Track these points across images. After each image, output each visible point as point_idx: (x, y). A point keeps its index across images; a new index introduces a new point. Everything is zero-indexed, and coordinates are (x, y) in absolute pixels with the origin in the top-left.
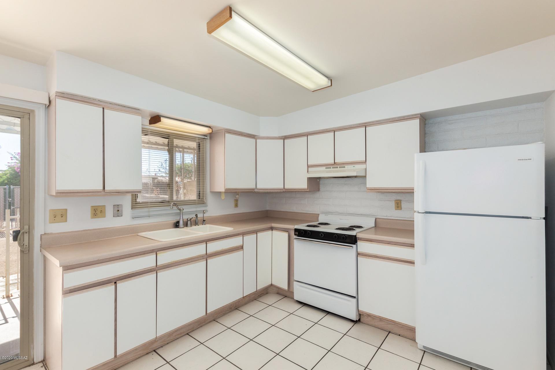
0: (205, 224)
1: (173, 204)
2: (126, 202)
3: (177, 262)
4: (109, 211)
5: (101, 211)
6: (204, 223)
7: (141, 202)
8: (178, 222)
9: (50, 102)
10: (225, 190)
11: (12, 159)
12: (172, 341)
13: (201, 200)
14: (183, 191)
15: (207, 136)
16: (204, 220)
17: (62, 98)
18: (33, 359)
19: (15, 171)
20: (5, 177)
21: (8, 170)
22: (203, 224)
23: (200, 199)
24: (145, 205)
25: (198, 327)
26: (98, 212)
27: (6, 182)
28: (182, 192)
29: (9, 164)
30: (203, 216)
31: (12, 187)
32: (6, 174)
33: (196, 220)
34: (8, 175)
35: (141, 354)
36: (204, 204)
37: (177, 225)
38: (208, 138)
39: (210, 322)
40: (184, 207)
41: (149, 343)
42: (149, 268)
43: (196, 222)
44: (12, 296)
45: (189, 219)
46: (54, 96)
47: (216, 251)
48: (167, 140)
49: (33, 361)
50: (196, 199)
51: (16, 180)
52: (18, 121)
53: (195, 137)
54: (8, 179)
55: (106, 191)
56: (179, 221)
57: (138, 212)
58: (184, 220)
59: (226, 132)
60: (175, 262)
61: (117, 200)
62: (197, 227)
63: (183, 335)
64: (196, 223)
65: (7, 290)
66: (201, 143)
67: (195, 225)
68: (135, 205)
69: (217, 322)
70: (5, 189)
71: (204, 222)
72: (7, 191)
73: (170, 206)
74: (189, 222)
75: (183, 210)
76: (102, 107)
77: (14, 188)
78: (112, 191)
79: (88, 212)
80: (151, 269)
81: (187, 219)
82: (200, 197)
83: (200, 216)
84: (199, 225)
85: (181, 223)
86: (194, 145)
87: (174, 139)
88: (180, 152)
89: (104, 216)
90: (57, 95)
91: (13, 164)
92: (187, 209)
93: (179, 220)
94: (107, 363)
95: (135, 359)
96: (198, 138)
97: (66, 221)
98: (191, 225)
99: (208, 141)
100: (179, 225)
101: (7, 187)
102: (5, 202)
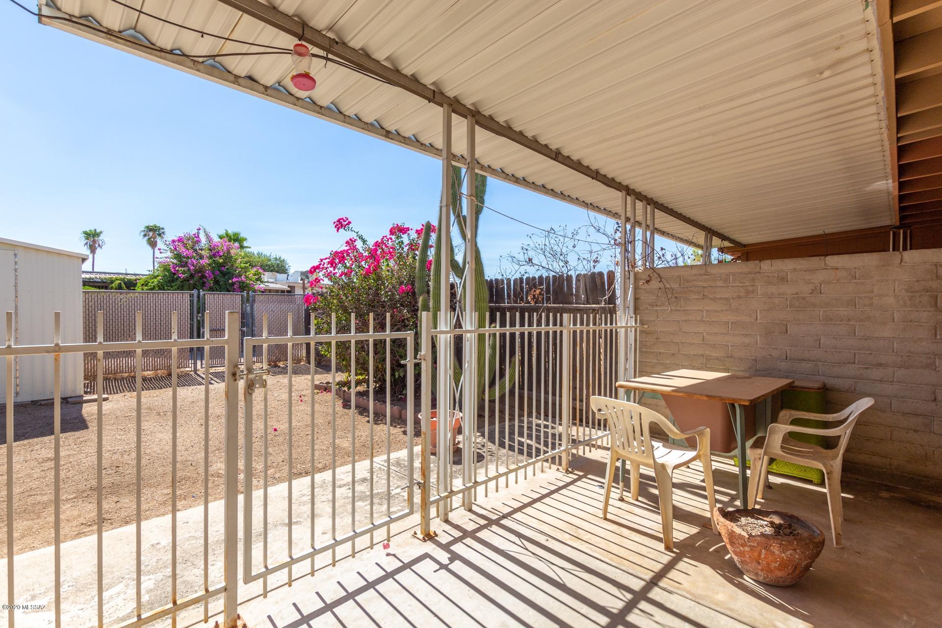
31: (201, 292)
44: (436, 535)
70: (191, 295)
72: (195, 299)
101: (195, 292)
102: (192, 319)
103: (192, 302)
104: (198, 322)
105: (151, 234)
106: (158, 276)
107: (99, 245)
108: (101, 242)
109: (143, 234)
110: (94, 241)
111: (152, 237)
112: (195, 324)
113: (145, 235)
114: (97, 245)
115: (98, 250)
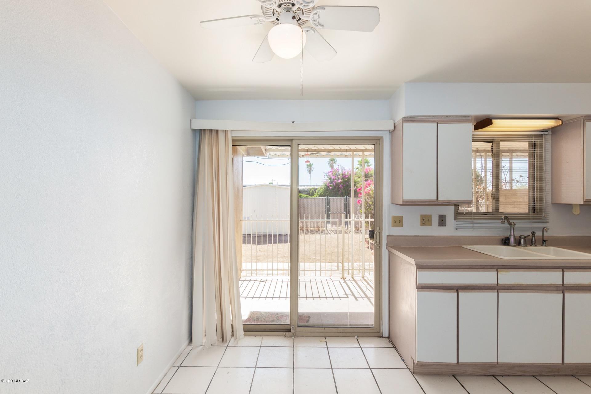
0: (546, 246)
1: (505, 217)
2: (449, 212)
3: (521, 285)
4: (435, 220)
5: (428, 221)
6: (544, 244)
7: (465, 213)
8: (508, 239)
9: (395, 127)
10: (584, 201)
11: (325, 176)
12: (514, 376)
13: (538, 214)
14: (486, 203)
15: (547, 131)
16: (545, 240)
17: (407, 122)
18: (382, 333)
19: (326, 185)
20: (321, 190)
21: (323, 185)
22: (542, 245)
23: (534, 212)
24: (469, 216)
25: (548, 374)
26: (426, 220)
27: (322, 194)
28: (484, 203)
29: (324, 181)
30: (543, 234)
31: (329, 197)
32: (322, 188)
33: (532, 239)
34: (323, 189)
35: (479, 372)
36: (541, 219)
37: (506, 242)
38: (550, 133)
39: (566, 375)
40: (515, 221)
41: (489, 365)
42: (490, 285)
43: (532, 241)
44: (346, 279)
45: (522, 237)
46: (401, 121)
47: (579, 284)
48: (491, 144)
49: (382, 334)
50: (527, 212)
51: (327, 192)
52: (371, 147)
53: (530, 135)
54: (323, 191)
55: (439, 201)
57: (462, 223)
58: (516, 237)
59: (586, 119)
60: (519, 285)
61: (442, 210)
62: (533, 248)
63: (528, 374)
64: (532, 243)
65: (343, 274)
66: (537, 141)
67: (531, 246)
68: (459, 216)
69: (580, 380)
70: (325, 199)
71: (544, 242)
72: (327, 200)
73: (501, 219)
74: (522, 241)
75: (515, 224)
76: (436, 122)
77: (330, 198)
78: (444, 201)
79: (418, 220)
80: (491, 286)
81: (520, 237)
82: (534, 210)
83: (538, 234)
84: (536, 246)
85: (512, 240)
86: (524, 145)
87: (500, 142)
88: (481, 156)
89: (431, 225)
90: (404, 120)
91: (325, 180)
92: (519, 224)
93: (508, 237)
94: (449, 365)
95: (474, 374)
96: (534, 135)
97: (403, 227)
98: (526, 244)
99: (549, 137)
100: (509, 243)
101: (326, 197)
102: (325, 209)
103: (325, 201)
104: (328, 209)
105: (331, 162)
106: (323, 188)
107: (312, 170)
108: (313, 169)
109: (328, 163)
110: (310, 168)
111: (331, 164)
112: (327, 210)
113: (329, 163)
114: (311, 170)
115: (312, 172)
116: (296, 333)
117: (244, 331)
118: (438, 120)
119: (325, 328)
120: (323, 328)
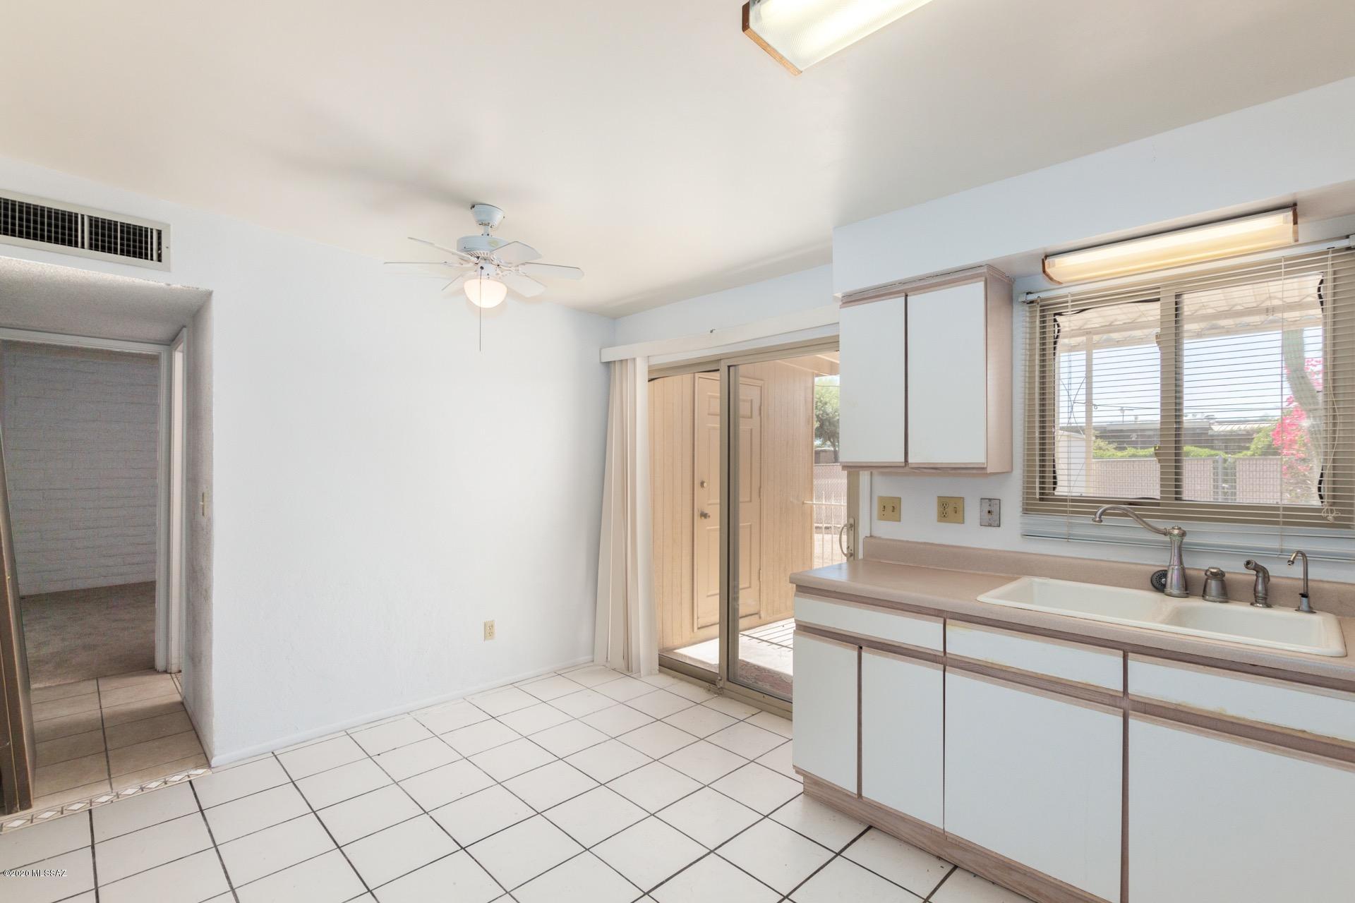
2: (1011, 495)
3: (1003, 668)
4: (973, 512)
5: (956, 510)
8: (1163, 574)
16: (1306, 592)
26: (950, 509)
30: (1306, 573)
33: (1256, 585)
37: (1158, 583)
42: (929, 652)
43: (1255, 590)
45: (1214, 572)
55: (910, 465)
56: (1166, 571)
60: (998, 667)
61: (988, 488)
64: (1256, 597)
67: (1252, 604)
71: (1302, 598)
74: (1216, 586)
76: (902, 295)
79: (932, 508)
80: (934, 655)
83: (1282, 571)
84: (1268, 606)
85: (1174, 578)
86: (1304, 287)
89: (962, 521)
90: (844, 301)
93: (1166, 569)
97: (900, 520)
116: (725, 690)
117: (660, 665)
118: (905, 290)
119: (765, 696)
120: (762, 695)
